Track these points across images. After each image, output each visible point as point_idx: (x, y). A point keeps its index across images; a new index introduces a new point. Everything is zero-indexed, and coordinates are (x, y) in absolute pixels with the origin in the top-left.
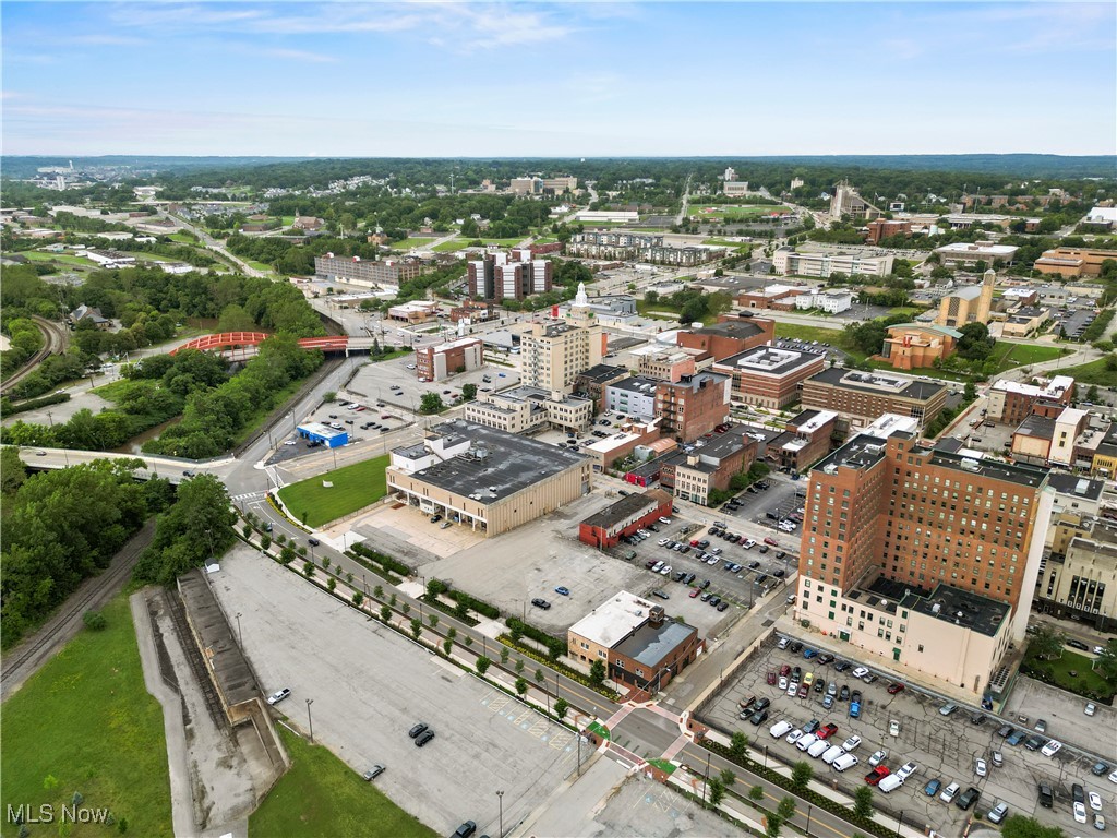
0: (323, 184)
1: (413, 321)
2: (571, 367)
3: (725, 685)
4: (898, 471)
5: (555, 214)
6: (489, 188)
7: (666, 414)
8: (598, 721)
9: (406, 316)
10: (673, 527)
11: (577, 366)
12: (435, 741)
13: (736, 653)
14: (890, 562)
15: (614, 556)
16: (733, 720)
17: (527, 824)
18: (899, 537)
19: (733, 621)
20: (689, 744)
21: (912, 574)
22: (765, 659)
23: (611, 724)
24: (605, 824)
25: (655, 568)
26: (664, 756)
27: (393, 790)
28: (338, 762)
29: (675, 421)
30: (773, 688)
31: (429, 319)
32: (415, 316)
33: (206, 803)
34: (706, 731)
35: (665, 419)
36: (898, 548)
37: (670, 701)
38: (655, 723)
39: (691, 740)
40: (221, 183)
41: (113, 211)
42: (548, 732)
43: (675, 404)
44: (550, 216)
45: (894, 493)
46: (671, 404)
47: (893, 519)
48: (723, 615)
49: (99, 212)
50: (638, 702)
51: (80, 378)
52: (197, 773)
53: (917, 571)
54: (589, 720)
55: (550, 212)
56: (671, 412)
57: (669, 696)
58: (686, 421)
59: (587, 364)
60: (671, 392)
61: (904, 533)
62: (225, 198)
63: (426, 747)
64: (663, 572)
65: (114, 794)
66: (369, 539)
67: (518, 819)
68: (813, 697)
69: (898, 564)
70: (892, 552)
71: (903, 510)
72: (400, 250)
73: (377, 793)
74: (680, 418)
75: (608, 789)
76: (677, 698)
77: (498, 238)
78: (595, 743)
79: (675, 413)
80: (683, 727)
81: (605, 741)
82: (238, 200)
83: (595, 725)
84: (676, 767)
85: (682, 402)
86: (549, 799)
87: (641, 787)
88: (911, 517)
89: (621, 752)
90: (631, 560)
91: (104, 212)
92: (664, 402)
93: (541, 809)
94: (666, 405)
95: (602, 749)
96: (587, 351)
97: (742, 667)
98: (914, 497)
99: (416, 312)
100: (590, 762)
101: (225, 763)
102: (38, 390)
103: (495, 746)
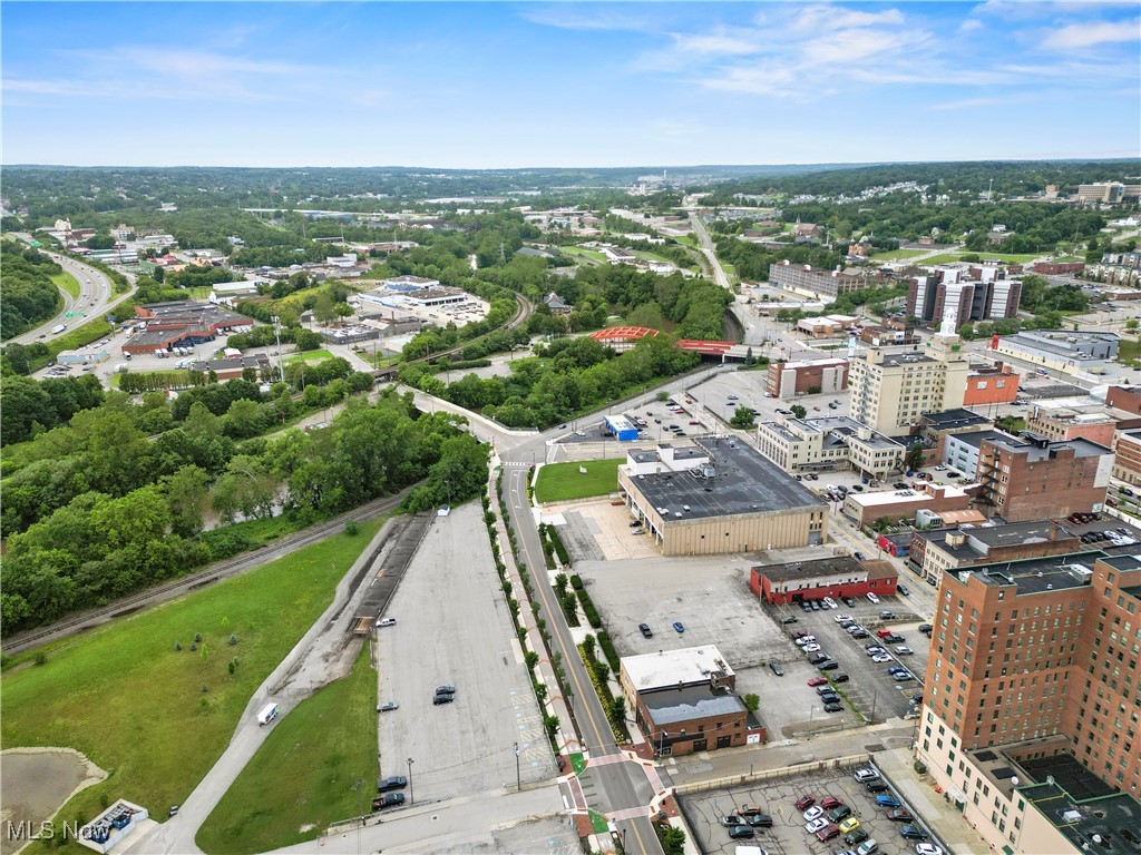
0: (856, 190)
1: (816, 335)
2: (915, 405)
3: (744, 784)
4: (1104, 612)
5: (1110, 227)
6: (1050, 195)
7: (985, 480)
8: (586, 756)
9: (811, 329)
10: (877, 607)
11: (924, 405)
12: (449, 705)
13: (798, 759)
14: (1084, 740)
15: (770, 614)
16: (713, 820)
17: (442, 805)
18: (1098, 707)
19: (829, 729)
20: (644, 818)
21: (1109, 766)
22: (824, 781)
23: (592, 762)
24: (496, 840)
25: (799, 641)
26: (610, 815)
27: (386, 727)
28: (375, 687)
29: (995, 492)
30: (797, 813)
31: (836, 335)
32: (821, 331)
33: (293, 677)
34: (674, 815)
35: (984, 486)
36: (1095, 722)
37: (671, 772)
38: (633, 782)
39: (651, 815)
40: (764, 190)
41: (654, 215)
42: (534, 742)
43: (998, 471)
44: (1103, 230)
45: (1098, 642)
46: (993, 469)
47: (1093, 680)
48: (827, 717)
49: (642, 216)
50: (639, 756)
51: (510, 350)
52: (307, 655)
53: (1116, 766)
54: (578, 749)
55: (1104, 226)
56: (992, 480)
57: (677, 766)
58: (1009, 495)
59: (940, 405)
60: (997, 455)
61: (1104, 703)
62: (753, 204)
63: (439, 707)
64: (805, 648)
65: (256, 647)
66: (569, 525)
67: (439, 797)
68: (834, 846)
69: (1095, 746)
70: (1087, 726)
71: (1106, 671)
72: (878, 261)
73: (376, 724)
74: (1003, 490)
75: (532, 814)
76: (682, 771)
77: (1009, 253)
78: (561, 770)
79: (997, 481)
80: (656, 801)
81: (573, 774)
82: (765, 206)
83: (580, 756)
84: (608, 830)
85: (1006, 469)
86: (477, 795)
87: (558, 828)
88: (1114, 684)
89: (576, 790)
90: (783, 624)
91: (647, 216)
92: (986, 465)
93: (463, 800)
94: (989, 470)
95: (563, 779)
96: (942, 390)
97: (788, 777)
98: (1121, 656)
99: (823, 326)
100: (540, 785)
101: (326, 658)
102: (474, 354)
103: (484, 731)
